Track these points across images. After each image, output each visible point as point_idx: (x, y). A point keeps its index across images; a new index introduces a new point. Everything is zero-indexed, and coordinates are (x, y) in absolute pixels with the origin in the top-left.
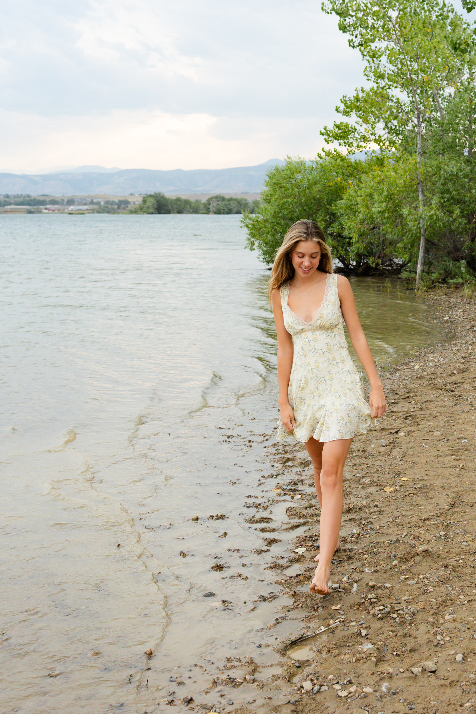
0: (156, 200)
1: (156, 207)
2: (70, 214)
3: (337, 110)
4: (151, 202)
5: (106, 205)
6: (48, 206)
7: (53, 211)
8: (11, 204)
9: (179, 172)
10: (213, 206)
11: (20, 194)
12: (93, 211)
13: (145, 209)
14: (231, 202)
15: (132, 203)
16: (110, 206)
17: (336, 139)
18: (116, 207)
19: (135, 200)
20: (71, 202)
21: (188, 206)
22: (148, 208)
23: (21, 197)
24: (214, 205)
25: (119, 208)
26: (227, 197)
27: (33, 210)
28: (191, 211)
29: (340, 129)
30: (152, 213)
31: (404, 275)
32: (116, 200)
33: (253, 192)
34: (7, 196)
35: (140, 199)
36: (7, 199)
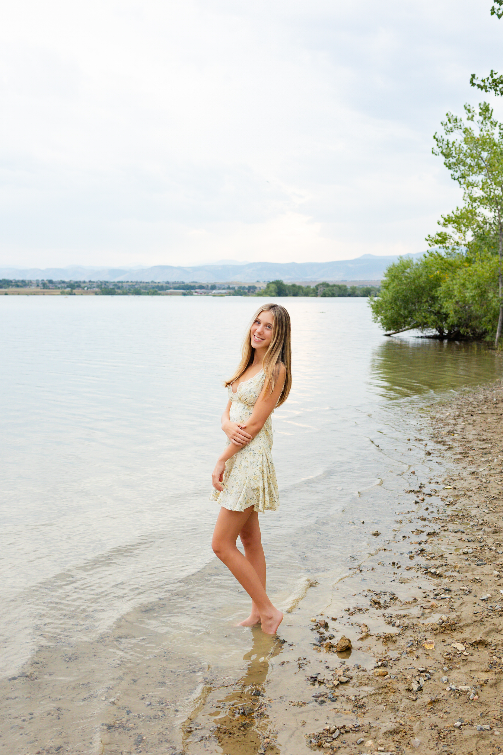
0: (277, 286)
1: (277, 291)
2: (214, 296)
3: (439, 223)
4: (273, 287)
5: (239, 290)
6: (197, 290)
7: (201, 294)
8: (170, 288)
9: (294, 264)
10: (321, 291)
11: (177, 281)
12: (230, 294)
13: (269, 293)
14: (334, 288)
15: (258, 288)
16: (242, 291)
17: (436, 243)
18: (247, 291)
19: (260, 286)
20: (213, 287)
21: (301, 291)
22: (271, 292)
23: (177, 283)
24: (321, 289)
25: (248, 292)
26: (331, 284)
27: (186, 293)
28: (303, 294)
29: (440, 237)
30: (274, 296)
31: (488, 339)
32: (247, 286)
33: (350, 280)
34: (168, 283)
35: (265, 286)
36: (168, 285)
